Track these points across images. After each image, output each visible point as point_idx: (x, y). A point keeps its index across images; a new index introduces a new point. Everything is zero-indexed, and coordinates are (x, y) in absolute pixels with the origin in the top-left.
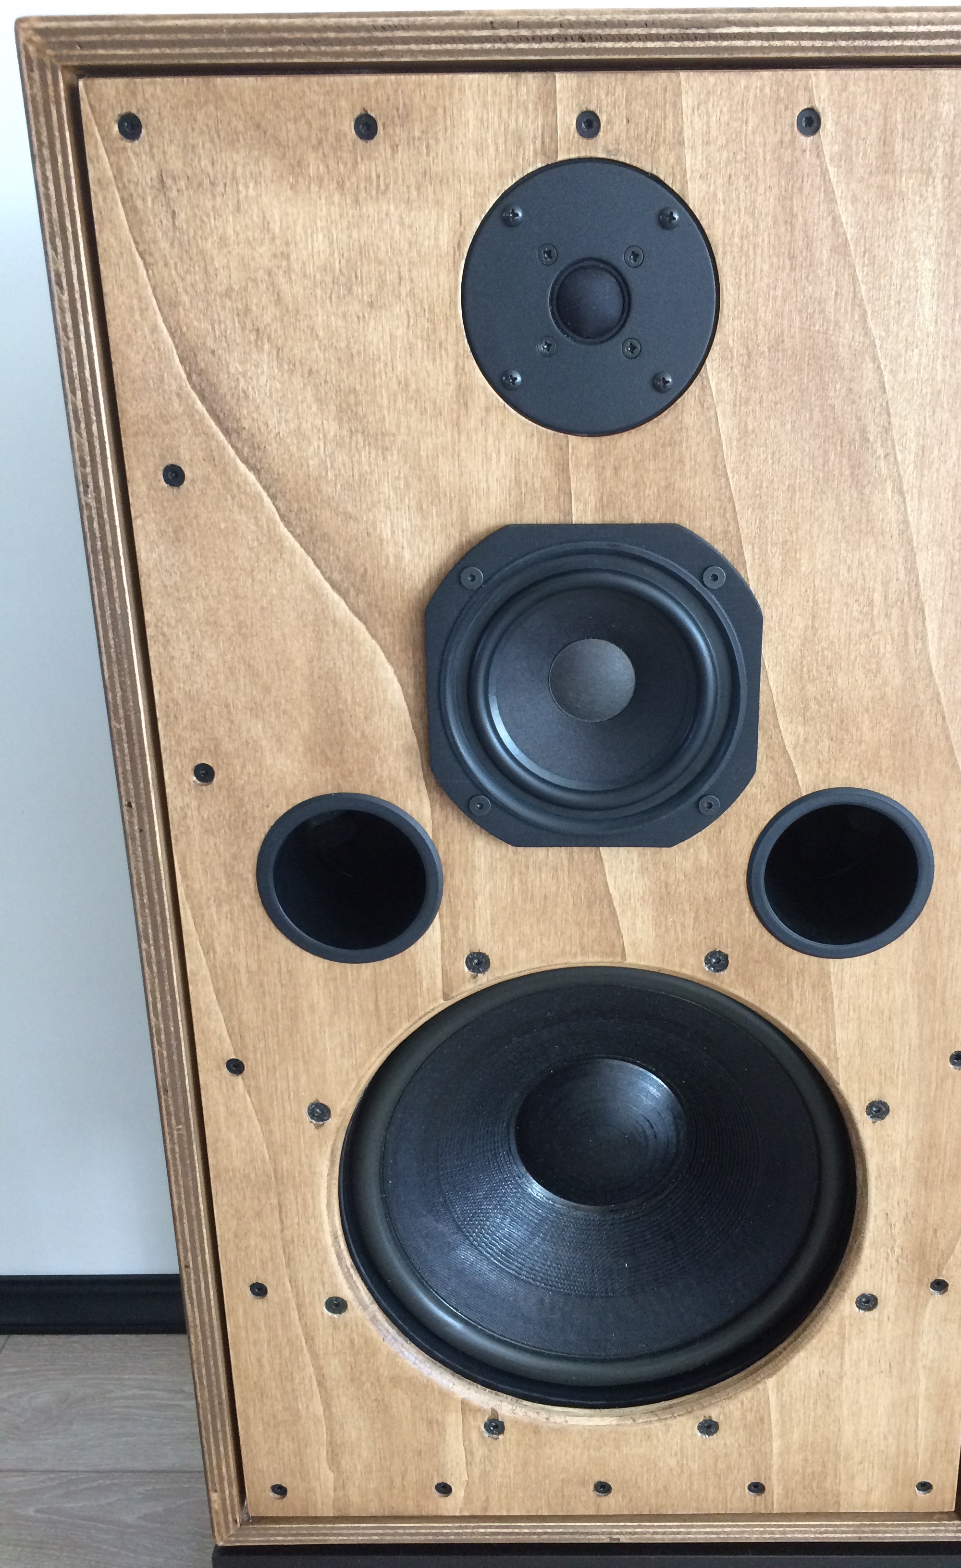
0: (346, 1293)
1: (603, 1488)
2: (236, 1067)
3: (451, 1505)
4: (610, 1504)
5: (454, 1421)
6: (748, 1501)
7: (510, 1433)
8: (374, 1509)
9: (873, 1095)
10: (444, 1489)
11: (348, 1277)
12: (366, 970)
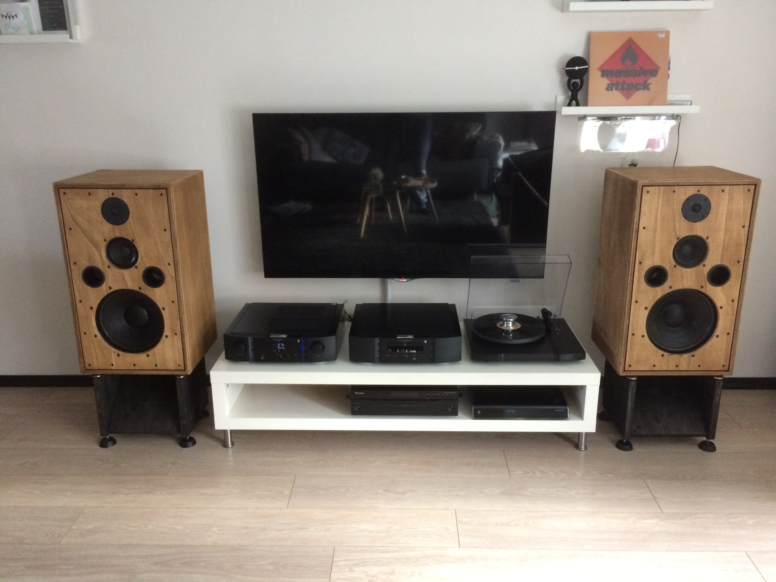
0: (97, 334)
1: (134, 365)
2: (80, 301)
3: (114, 368)
4: (136, 368)
5: (113, 354)
6: (155, 368)
7: (121, 357)
8: (103, 368)
9: (163, 307)
10: (112, 365)
11: (97, 332)
12: (96, 289)
